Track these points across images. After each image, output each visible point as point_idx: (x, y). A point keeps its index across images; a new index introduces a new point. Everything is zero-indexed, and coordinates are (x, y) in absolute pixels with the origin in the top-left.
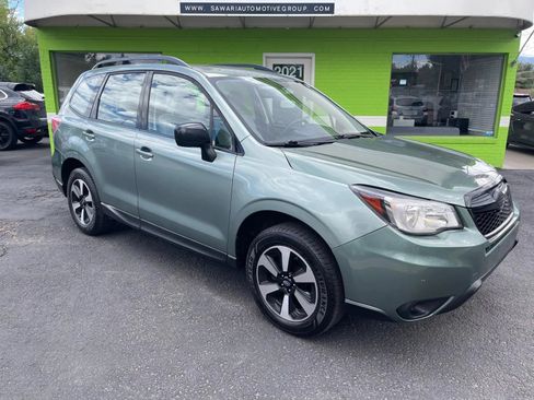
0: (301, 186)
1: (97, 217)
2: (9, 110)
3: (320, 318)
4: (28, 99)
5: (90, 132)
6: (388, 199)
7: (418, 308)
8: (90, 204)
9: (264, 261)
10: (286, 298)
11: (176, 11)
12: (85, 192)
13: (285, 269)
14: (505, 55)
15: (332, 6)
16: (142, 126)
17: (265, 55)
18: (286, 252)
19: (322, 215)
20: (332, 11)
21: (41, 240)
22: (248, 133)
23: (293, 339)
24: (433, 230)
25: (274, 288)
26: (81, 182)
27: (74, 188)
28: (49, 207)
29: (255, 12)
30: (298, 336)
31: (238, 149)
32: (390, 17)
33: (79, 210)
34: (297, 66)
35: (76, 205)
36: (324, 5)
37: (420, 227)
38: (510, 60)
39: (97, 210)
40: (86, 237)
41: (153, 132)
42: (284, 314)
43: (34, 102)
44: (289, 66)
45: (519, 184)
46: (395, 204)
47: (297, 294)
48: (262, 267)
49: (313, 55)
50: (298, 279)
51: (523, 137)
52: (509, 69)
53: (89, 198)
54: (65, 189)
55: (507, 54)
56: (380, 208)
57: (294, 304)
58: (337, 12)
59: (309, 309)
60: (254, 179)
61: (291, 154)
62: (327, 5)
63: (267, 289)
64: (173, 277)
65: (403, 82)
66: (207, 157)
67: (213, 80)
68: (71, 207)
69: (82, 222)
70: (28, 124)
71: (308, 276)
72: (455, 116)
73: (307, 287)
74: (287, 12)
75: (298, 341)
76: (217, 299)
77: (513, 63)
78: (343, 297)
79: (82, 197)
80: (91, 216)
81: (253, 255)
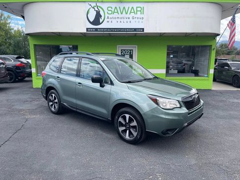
0: (133, 95)
1: (59, 108)
2: (14, 67)
3: (139, 137)
4: (22, 62)
5: (58, 77)
6: (158, 99)
7: (168, 132)
8: (56, 103)
9: (120, 119)
10: (128, 131)
11: (85, 31)
12: (55, 99)
13: (127, 122)
14: (211, 46)
15: (143, 29)
16: (78, 75)
17: (118, 46)
18: (127, 116)
19: (139, 104)
20: (143, 31)
21: (38, 116)
22: (115, 78)
23: (130, 145)
24: (172, 108)
25: (124, 128)
26: (53, 95)
27: (50, 97)
28: (37, 105)
29: (114, 31)
30: (131, 144)
31: (112, 84)
32: (165, 33)
33: (52, 105)
34: (130, 50)
35: (51, 103)
36: (140, 29)
37: (168, 107)
38: (213, 48)
39: (59, 105)
40: (54, 115)
41: (82, 77)
42: (127, 137)
43: (24, 63)
44: (127, 50)
45: (217, 95)
46: (160, 100)
47: (131, 130)
48: (120, 121)
49: (136, 46)
50: (131, 125)
51: (222, 77)
52: (212, 51)
53: (56, 101)
54: (46, 98)
55: (211, 45)
56: (156, 101)
57: (130, 133)
58: (145, 31)
59: (135, 134)
60: (117, 93)
61: (129, 85)
62: (141, 29)
63: (121, 129)
64: (88, 127)
65: (172, 56)
66: (102, 86)
67: (103, 61)
68: (49, 104)
69: (53, 109)
70: (21, 72)
71: (134, 123)
72: (194, 69)
73: (134, 127)
74: (126, 31)
75: (132, 145)
76: (104, 134)
77: (214, 49)
78: (145, 129)
79: (53, 100)
80: (57, 107)
81: (117, 117)
